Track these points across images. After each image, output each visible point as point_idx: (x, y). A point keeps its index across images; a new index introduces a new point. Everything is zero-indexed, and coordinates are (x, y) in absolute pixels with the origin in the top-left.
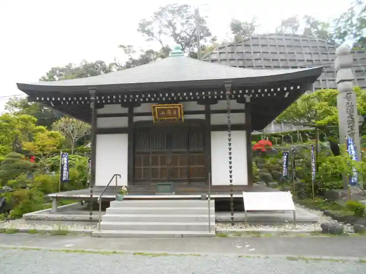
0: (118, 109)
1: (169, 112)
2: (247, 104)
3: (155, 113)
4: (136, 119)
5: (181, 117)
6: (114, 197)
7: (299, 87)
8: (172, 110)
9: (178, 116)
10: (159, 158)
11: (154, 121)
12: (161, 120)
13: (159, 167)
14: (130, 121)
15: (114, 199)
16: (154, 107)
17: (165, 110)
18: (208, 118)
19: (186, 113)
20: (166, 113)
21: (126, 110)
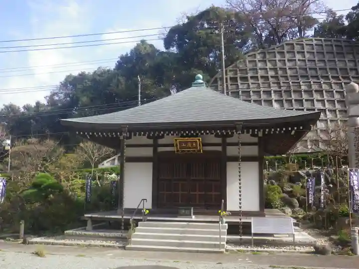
0: (144, 140)
1: (189, 145)
2: (260, 138)
3: (177, 144)
4: (160, 149)
5: (200, 149)
6: (141, 218)
7: (301, 128)
8: (192, 142)
9: (197, 148)
10: (180, 184)
11: (176, 152)
12: (182, 151)
13: (180, 192)
14: (155, 151)
15: (141, 220)
16: (176, 140)
17: (186, 143)
18: (224, 149)
19: (204, 145)
20: (187, 145)
21: (151, 141)
